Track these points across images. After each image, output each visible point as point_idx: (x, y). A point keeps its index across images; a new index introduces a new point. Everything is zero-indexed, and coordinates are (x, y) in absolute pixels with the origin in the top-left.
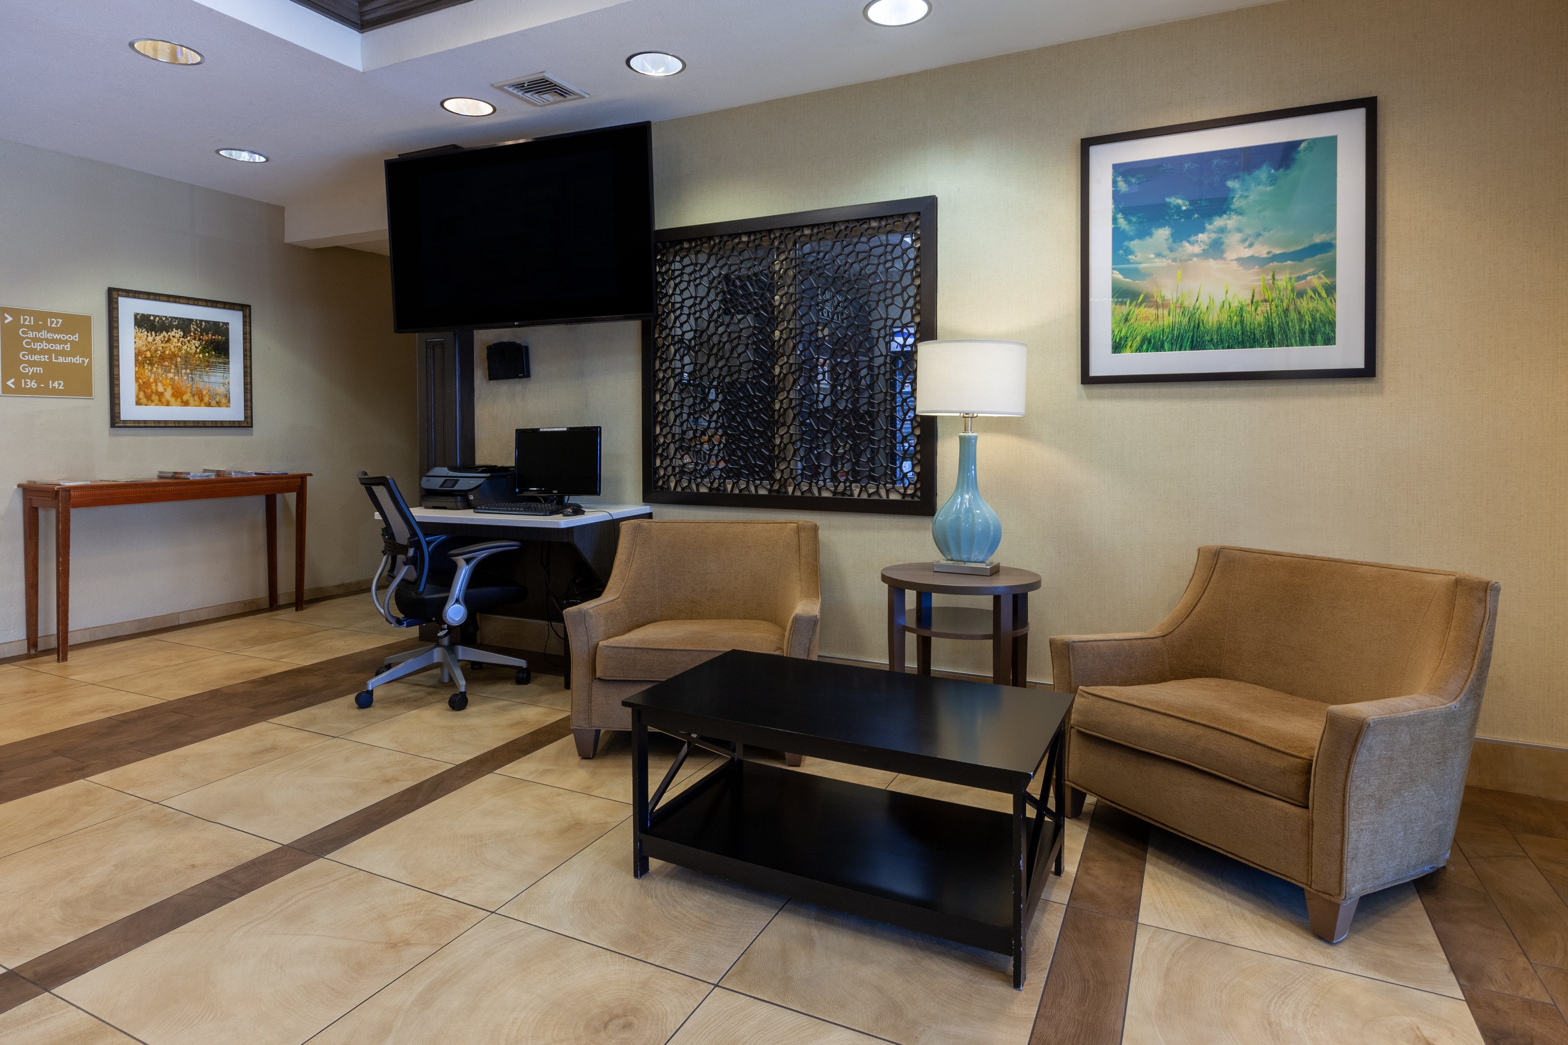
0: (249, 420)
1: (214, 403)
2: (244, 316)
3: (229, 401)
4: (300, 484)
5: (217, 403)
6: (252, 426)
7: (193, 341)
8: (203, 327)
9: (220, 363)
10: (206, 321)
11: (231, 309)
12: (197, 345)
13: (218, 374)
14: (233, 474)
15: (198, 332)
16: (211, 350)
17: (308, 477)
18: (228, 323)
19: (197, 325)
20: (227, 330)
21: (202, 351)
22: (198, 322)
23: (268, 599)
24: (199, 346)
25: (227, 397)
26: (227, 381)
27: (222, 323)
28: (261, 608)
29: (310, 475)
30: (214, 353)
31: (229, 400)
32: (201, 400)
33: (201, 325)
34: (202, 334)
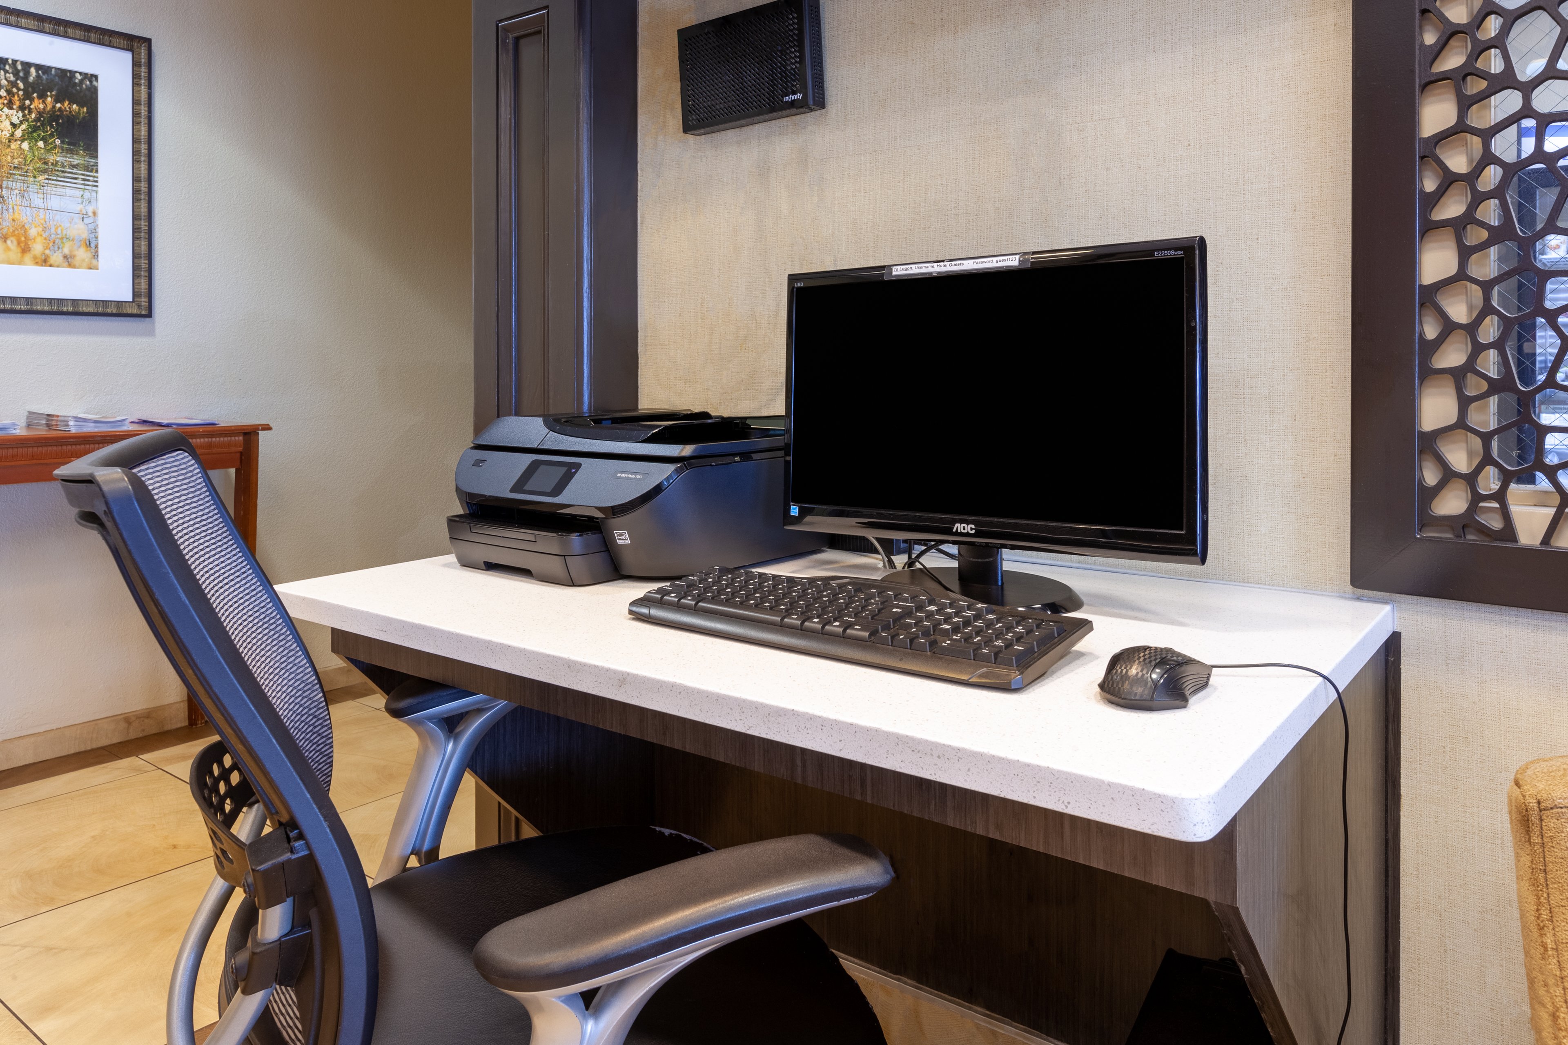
0: (144, 300)
1: (56, 257)
2: (136, 64)
3: (96, 256)
4: (241, 449)
5: (65, 257)
6: (149, 315)
7: (6, 110)
8: (31, 79)
9: (74, 166)
10: (38, 67)
11: (103, 44)
12: (16, 121)
13: (68, 191)
14: (71, 423)
15: (19, 89)
16: (52, 135)
17: (262, 434)
18: (96, 77)
19: (16, 73)
20: (94, 91)
21: (29, 135)
22: (19, 67)
23: (184, 706)
24: (21, 122)
25: (91, 245)
26: (90, 209)
27: (80, 73)
28: (168, 727)
29: (267, 428)
30: (58, 142)
31: (97, 252)
32: (25, 249)
33: (27, 73)
34: (28, 96)
